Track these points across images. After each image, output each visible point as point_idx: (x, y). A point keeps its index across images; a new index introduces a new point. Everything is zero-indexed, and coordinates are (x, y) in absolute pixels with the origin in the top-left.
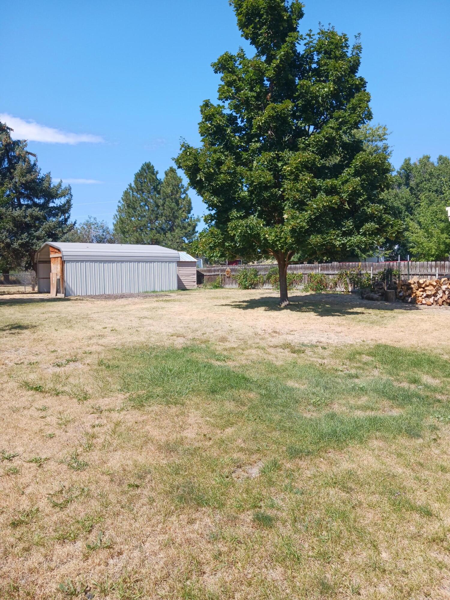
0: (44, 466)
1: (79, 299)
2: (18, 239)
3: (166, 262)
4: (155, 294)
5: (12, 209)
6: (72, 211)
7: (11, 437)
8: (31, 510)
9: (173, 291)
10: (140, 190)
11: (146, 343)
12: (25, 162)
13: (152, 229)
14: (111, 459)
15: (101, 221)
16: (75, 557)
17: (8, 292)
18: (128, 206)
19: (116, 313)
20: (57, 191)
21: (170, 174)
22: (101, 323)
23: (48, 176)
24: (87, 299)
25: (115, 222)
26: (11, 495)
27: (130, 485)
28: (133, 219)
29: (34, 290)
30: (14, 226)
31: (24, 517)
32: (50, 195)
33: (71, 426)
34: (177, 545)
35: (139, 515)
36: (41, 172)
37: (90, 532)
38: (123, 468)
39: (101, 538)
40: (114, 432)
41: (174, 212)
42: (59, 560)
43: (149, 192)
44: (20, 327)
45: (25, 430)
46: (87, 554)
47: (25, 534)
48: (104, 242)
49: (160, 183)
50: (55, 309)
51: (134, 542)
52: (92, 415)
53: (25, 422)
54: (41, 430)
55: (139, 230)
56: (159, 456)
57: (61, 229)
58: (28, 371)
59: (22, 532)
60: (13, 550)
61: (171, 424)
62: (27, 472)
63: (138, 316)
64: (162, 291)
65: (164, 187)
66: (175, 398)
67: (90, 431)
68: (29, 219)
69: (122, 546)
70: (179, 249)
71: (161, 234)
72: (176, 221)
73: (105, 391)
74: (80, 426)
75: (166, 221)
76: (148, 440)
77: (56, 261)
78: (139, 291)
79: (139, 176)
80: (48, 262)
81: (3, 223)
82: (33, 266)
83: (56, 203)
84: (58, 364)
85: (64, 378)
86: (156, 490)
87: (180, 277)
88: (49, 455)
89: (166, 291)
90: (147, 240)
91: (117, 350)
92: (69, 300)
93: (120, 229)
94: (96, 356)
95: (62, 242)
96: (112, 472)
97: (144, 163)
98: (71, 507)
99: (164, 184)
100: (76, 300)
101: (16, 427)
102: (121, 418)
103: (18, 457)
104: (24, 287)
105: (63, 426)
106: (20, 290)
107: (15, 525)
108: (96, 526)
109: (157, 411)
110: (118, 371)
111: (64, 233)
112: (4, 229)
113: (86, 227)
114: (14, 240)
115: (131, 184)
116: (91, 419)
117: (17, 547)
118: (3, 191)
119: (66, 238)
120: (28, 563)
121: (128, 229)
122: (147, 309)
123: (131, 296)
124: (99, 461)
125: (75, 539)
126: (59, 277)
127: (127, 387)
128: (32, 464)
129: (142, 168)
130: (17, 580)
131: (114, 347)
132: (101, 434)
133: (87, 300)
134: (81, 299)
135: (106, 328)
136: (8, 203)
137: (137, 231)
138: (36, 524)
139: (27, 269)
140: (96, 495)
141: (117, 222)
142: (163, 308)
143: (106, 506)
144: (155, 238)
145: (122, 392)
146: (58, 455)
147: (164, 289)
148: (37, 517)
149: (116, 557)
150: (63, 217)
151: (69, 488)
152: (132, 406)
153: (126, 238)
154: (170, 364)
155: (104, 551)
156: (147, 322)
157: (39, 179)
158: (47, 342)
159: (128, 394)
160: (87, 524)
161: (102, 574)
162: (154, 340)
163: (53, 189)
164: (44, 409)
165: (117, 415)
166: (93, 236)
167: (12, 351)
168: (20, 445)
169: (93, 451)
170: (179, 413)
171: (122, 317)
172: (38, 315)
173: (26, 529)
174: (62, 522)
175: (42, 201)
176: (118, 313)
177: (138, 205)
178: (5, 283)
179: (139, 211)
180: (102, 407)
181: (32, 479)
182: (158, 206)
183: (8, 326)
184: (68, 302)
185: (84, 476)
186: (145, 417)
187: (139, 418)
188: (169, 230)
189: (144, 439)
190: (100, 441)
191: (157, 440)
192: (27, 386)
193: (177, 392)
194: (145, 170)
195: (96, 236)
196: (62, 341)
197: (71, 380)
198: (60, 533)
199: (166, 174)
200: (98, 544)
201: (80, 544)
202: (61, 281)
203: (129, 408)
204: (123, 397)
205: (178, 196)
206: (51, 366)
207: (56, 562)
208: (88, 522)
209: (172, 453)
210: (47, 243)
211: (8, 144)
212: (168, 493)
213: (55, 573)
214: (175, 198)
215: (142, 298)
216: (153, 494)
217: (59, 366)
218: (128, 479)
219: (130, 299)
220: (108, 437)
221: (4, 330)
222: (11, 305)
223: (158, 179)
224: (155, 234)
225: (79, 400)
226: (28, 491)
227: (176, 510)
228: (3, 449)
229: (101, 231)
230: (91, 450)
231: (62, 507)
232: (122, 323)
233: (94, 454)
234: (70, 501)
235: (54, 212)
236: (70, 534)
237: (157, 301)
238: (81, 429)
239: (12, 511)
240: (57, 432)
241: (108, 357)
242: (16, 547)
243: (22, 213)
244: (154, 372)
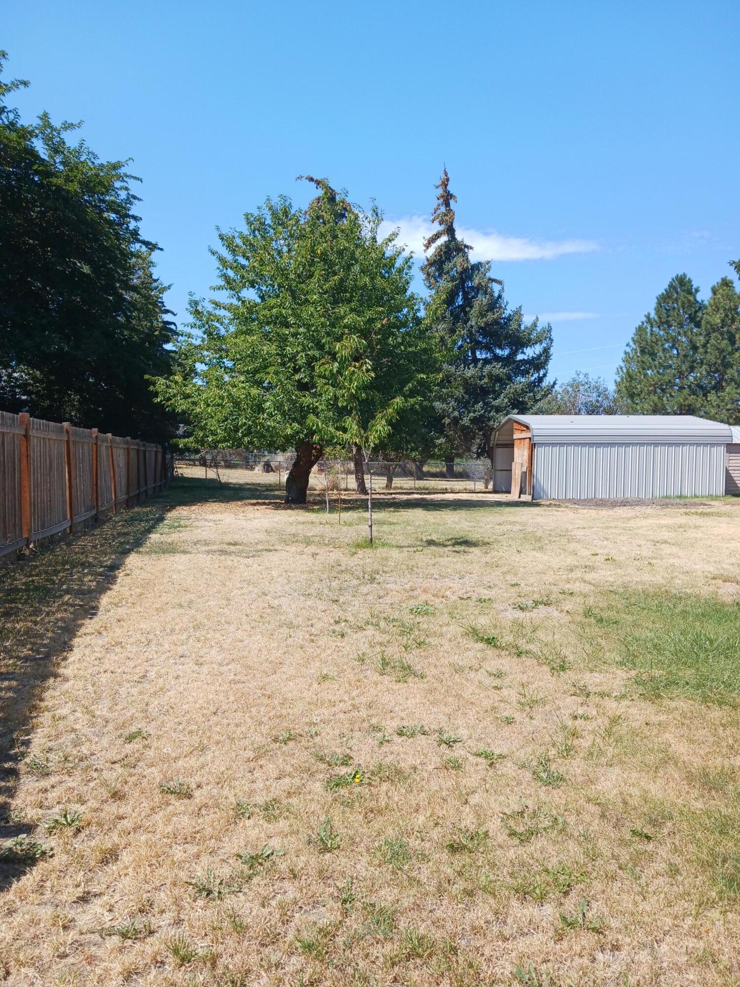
0: (497, 765)
1: (555, 505)
2: (469, 412)
3: (706, 445)
4: (682, 502)
5: (464, 367)
6: (551, 365)
7: (451, 710)
8: (477, 832)
9: (716, 498)
10: (664, 323)
11: (665, 586)
12: (486, 294)
13: (681, 388)
14: (603, 779)
15: (595, 378)
16: (541, 929)
17: (451, 489)
18: (643, 352)
19: (614, 531)
20: (530, 334)
21: (721, 291)
22: (588, 547)
23: (518, 313)
24: (567, 504)
25: (619, 380)
26: (449, 800)
27: (634, 832)
28: (649, 372)
29: (487, 487)
30: (465, 393)
31: (467, 839)
32: (519, 341)
33: (539, 711)
34: (721, 967)
35: (650, 889)
36: (508, 307)
37: (566, 894)
38: (624, 800)
39: (585, 911)
40: (609, 732)
41: (725, 357)
42: (516, 925)
43: (681, 325)
44: (467, 543)
45: (472, 703)
46: (560, 931)
47: (467, 867)
48: (598, 413)
49: (701, 307)
50: (517, 519)
51: (640, 935)
52: (573, 697)
53: (471, 691)
54: (494, 708)
55: (659, 391)
56: (688, 793)
57: (532, 394)
58: (477, 612)
59: (464, 862)
60: (450, 889)
61: (712, 739)
62: (472, 770)
63: (652, 537)
64: (696, 496)
65: (708, 314)
66: (720, 694)
67: (570, 723)
68: (486, 380)
69: (620, 937)
70: (731, 421)
71: (697, 396)
72: (728, 371)
73: (595, 662)
74: (554, 713)
75: (708, 373)
76: (667, 759)
77: (522, 445)
78: (655, 495)
79: (664, 300)
80: (510, 445)
81: (451, 388)
82: (487, 452)
83: (527, 354)
84: (522, 606)
85: (529, 630)
86: (681, 853)
87: (730, 472)
88: (505, 752)
89: (702, 497)
90: (673, 407)
91: (616, 594)
92: (538, 505)
93: (627, 390)
94: (581, 600)
95: (532, 414)
96: (603, 801)
97: (674, 276)
98: (538, 844)
99: (710, 309)
100: (549, 505)
101: (458, 696)
102: (622, 711)
103: (461, 744)
104: (473, 482)
105: (527, 708)
106: (468, 487)
107: (454, 849)
108: (577, 887)
109: (685, 710)
110: (617, 630)
111: (536, 401)
112: (452, 397)
113: (570, 390)
114: (464, 412)
115: (649, 314)
116: (570, 704)
117: (456, 885)
118: (454, 340)
119: (538, 409)
120: (471, 916)
121: (639, 390)
122: (669, 528)
123: (639, 502)
124: (582, 778)
125: (542, 898)
126: (524, 469)
127: (633, 659)
128: (480, 760)
129: (671, 286)
130: (455, 936)
131: (611, 588)
132: (586, 733)
133: (567, 507)
134: (556, 504)
135: (597, 555)
136: (459, 359)
137: (655, 392)
138: (484, 855)
139: (479, 455)
140: (576, 834)
141: (622, 379)
142: (697, 527)
143: (594, 857)
144: (686, 403)
145: (624, 667)
146: (518, 753)
147: (698, 493)
148: (485, 845)
149: (608, 951)
150: (536, 375)
151: (534, 812)
152: (641, 695)
153: (635, 406)
154: (711, 629)
155: (589, 934)
156: (666, 549)
157: (504, 318)
158: (505, 569)
159: (634, 671)
160: (562, 878)
161: (585, 974)
162: (679, 583)
163: (524, 332)
164: (499, 675)
165: (614, 705)
166: (582, 403)
167: (456, 578)
168: (465, 725)
169: (573, 757)
170: (728, 722)
171: (624, 538)
172: (493, 526)
173: (468, 860)
174: (523, 864)
175: (506, 352)
176: (618, 532)
177: (661, 349)
178: (448, 475)
179: (661, 358)
180: (590, 687)
181: (480, 783)
182: (695, 348)
183: (451, 539)
184: (538, 508)
185: (558, 797)
186: (663, 718)
187: (652, 716)
188: (714, 388)
189: (661, 756)
190: (585, 743)
191: (684, 762)
192: (475, 634)
193: (723, 682)
194: (675, 288)
195: (586, 403)
196: (527, 569)
197: (541, 634)
198: (520, 881)
199: (714, 291)
200: (579, 919)
201: (549, 909)
202: (529, 474)
203: (635, 697)
204: (624, 675)
205: (734, 327)
206: (510, 608)
207: (512, 927)
208: (563, 877)
209: (713, 792)
210: (509, 416)
211: (465, 270)
212: (705, 865)
213: (509, 945)
214: (728, 332)
215: (659, 507)
216: (677, 860)
217: (521, 609)
218: (632, 821)
219: (637, 508)
220: (598, 740)
221: (446, 546)
222: (455, 509)
223: (698, 302)
224: (687, 396)
225: (553, 669)
226: (474, 800)
227: (721, 899)
228: (441, 726)
229: (595, 395)
230: (569, 757)
231: (524, 838)
232: (624, 549)
233: (575, 763)
234: (535, 833)
235: (523, 367)
236: (535, 888)
237: (686, 514)
238: (555, 718)
239: (451, 826)
240: (518, 716)
241: (601, 605)
242: (454, 883)
243: (477, 372)
244: (680, 640)
